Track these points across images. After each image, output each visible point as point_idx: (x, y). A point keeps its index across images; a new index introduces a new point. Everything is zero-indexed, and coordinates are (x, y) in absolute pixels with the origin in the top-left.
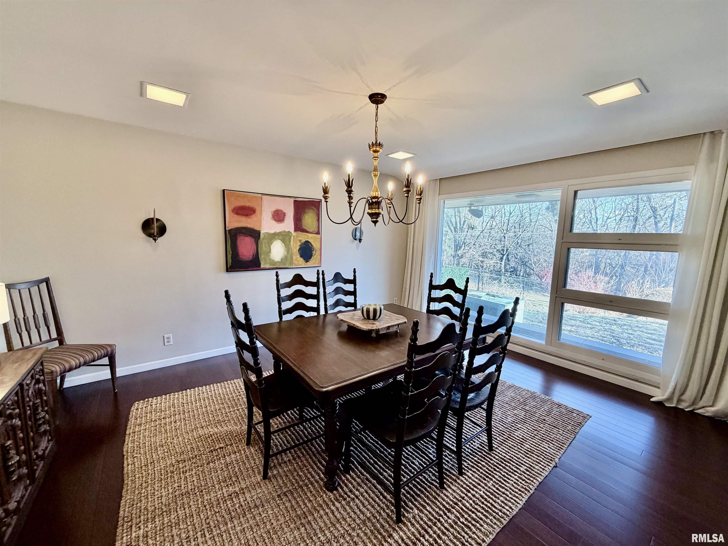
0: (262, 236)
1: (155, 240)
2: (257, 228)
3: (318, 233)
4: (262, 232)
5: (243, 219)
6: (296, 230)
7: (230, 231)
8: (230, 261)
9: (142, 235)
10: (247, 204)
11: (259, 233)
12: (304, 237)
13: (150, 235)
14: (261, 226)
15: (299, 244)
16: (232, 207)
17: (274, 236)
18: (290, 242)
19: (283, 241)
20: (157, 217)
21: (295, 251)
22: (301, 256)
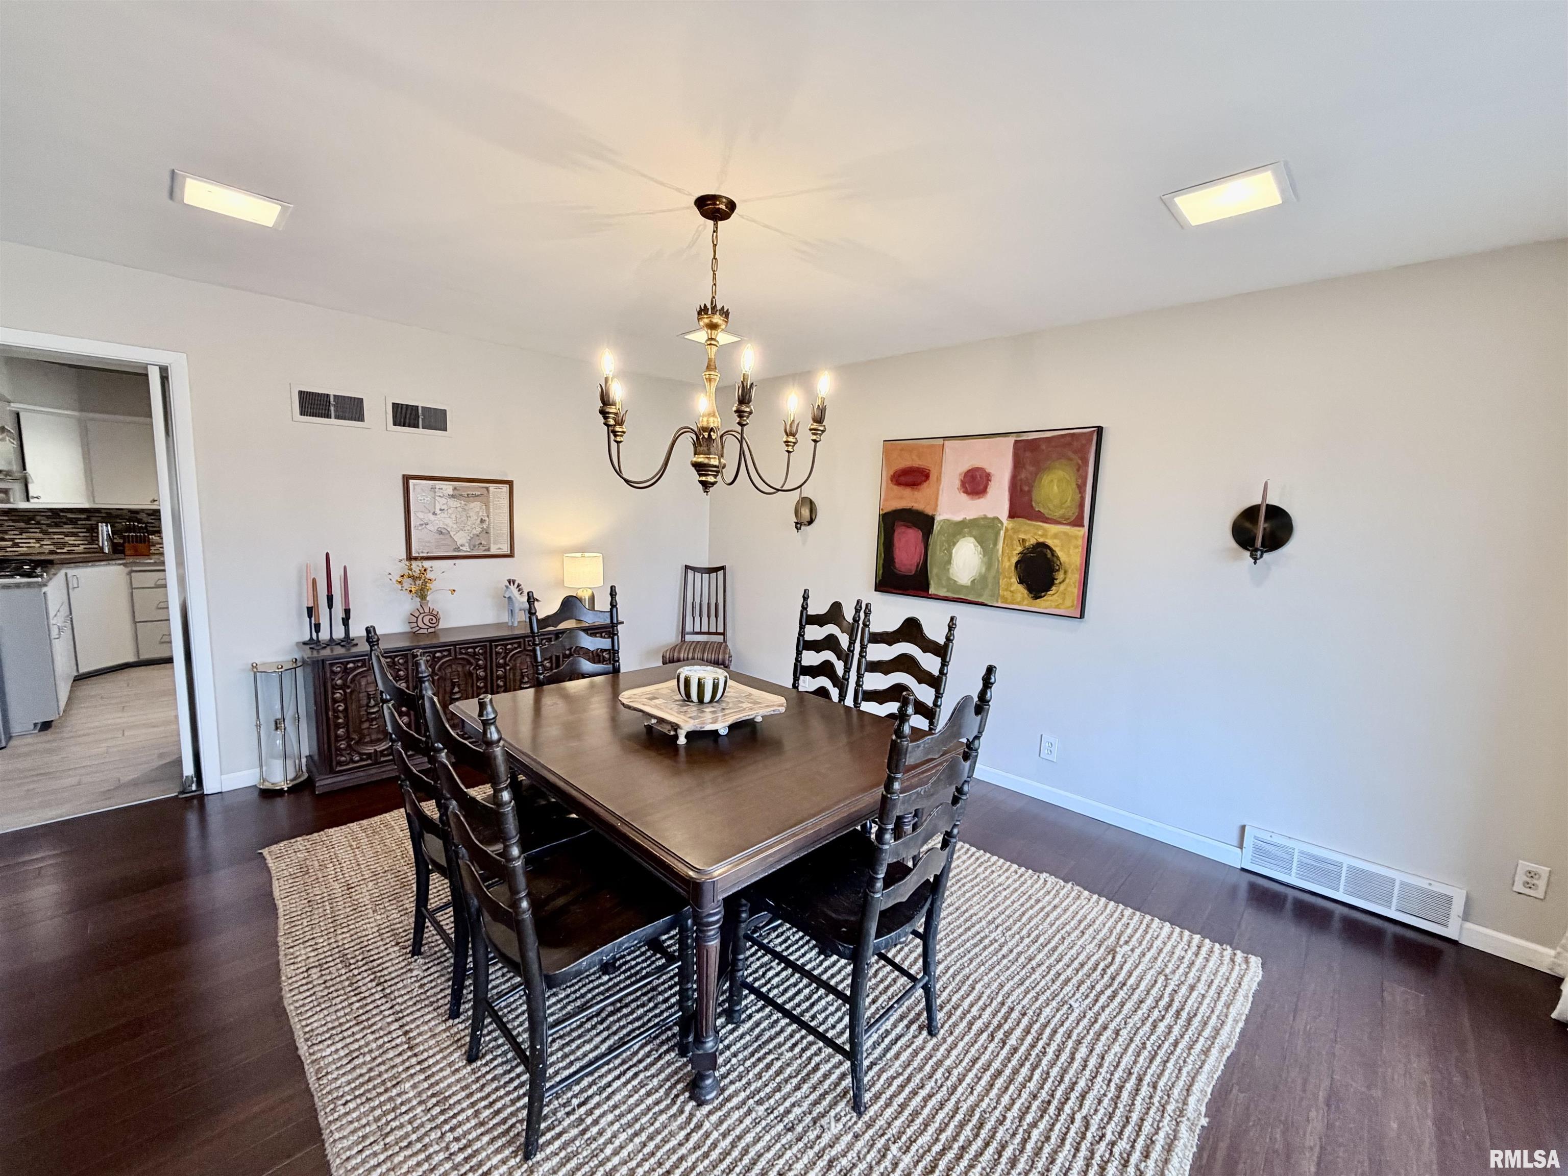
0: (936, 527)
2: (928, 511)
3: (1081, 523)
4: (938, 519)
5: (908, 492)
6: (1012, 515)
7: (886, 516)
8: (881, 571)
9: (792, 524)
10: (917, 463)
11: (931, 520)
12: (1034, 533)
14: (937, 505)
15: (1020, 549)
16: (894, 472)
17: (960, 529)
18: (995, 543)
19: (981, 541)
21: (1007, 564)
22: (1021, 582)
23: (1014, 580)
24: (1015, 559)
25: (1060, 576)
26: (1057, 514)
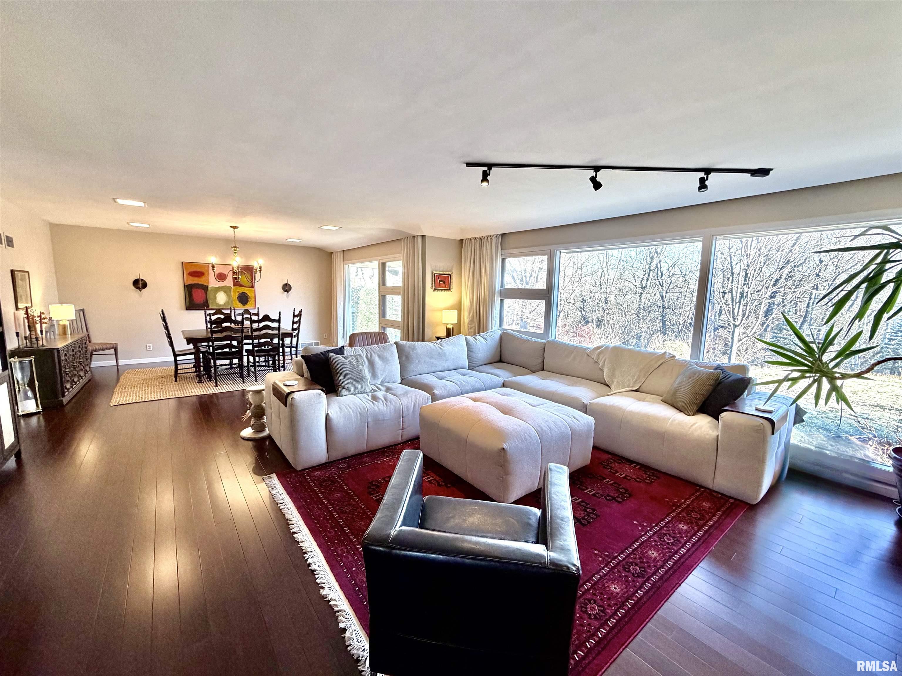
0: (209, 289)
1: (140, 291)
2: (205, 284)
3: (252, 287)
4: (209, 286)
5: (196, 279)
6: (234, 285)
7: (187, 286)
8: (188, 304)
9: (133, 287)
10: (198, 270)
11: (207, 287)
12: (241, 290)
13: (138, 288)
14: (208, 282)
15: (238, 294)
16: (188, 272)
17: (218, 289)
18: (230, 293)
19: (225, 292)
20: (141, 278)
21: (234, 298)
22: (240, 302)
23: (237, 302)
24: (237, 296)
25: (249, 300)
26: (247, 285)
